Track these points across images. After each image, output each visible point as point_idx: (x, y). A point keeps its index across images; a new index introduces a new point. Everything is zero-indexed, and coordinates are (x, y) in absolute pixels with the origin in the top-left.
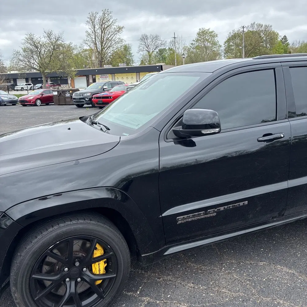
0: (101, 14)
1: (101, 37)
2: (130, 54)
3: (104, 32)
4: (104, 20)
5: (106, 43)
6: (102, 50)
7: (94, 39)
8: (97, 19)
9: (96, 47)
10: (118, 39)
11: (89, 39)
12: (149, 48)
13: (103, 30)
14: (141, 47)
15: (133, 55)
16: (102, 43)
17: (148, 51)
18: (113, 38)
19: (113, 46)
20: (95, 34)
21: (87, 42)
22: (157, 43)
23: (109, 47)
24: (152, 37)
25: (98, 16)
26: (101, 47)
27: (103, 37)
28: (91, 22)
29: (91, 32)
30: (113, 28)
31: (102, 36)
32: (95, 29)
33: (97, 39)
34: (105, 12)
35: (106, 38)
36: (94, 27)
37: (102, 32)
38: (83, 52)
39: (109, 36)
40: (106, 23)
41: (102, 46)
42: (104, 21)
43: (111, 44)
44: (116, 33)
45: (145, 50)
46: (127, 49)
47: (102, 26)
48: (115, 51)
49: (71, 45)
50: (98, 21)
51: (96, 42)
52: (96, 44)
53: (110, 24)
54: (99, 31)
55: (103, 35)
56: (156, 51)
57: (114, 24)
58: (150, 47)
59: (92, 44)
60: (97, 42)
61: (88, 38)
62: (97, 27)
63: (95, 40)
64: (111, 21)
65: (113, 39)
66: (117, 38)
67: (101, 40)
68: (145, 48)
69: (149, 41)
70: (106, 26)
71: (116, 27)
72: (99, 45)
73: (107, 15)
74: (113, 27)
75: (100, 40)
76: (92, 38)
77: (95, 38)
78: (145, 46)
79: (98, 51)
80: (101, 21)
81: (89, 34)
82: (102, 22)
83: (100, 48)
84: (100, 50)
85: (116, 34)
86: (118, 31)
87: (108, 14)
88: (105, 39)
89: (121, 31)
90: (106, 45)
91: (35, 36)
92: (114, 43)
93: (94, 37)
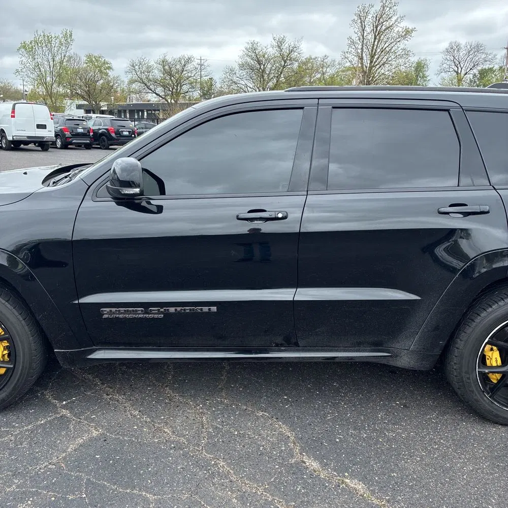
0: (378, 7)
1: (373, 47)
2: (424, 76)
3: (380, 37)
4: (381, 16)
5: (379, 57)
6: (371, 68)
7: (359, 51)
8: (370, 16)
9: (362, 64)
10: (401, 51)
11: (351, 51)
12: (460, 68)
13: (377, 34)
14: (444, 65)
15: (429, 78)
16: (372, 57)
17: (457, 73)
18: (394, 48)
19: (390, 63)
20: (363, 41)
21: (348, 56)
22: (477, 59)
23: (383, 64)
24: (469, 47)
25: (372, 11)
26: (370, 64)
27: (375, 48)
28: (359, 21)
29: (357, 38)
30: (396, 32)
31: (374, 45)
32: (364, 33)
33: (364, 50)
34: (387, 4)
35: (380, 48)
36: (363, 30)
37: (375, 39)
38: (343, 71)
39: (386, 46)
40: (384, 24)
41: (371, 62)
42: (381, 20)
43: (387, 59)
44: (398, 40)
45: (451, 70)
46: (420, 67)
47: (377, 27)
48: (394, 71)
49: (326, 61)
50: (370, 20)
51: (362, 54)
52: (362, 59)
53: (391, 24)
54: (371, 37)
55: (376, 43)
56: (472, 72)
57: (399, 25)
58: (462, 65)
59: (355, 59)
60: (364, 55)
61: (350, 49)
62: (368, 29)
63: (362, 52)
64: (394, 19)
65: (392, 51)
66: (400, 49)
67: (372, 51)
68: (453, 67)
69: (461, 54)
70: (384, 28)
71: (400, 30)
72: (366, 61)
73: (388, 9)
74: (396, 29)
75: (370, 51)
76: (357, 49)
77: (362, 49)
78: (453, 64)
79: (363, 71)
80: (377, 19)
81: (353, 43)
82: (379, 21)
83: (368, 65)
84: (368, 68)
85: (399, 41)
86: (404, 37)
87: (390, 8)
88: (378, 50)
89: (409, 37)
90: (380, 59)
91: (259, 44)
92: (393, 57)
93: (360, 47)
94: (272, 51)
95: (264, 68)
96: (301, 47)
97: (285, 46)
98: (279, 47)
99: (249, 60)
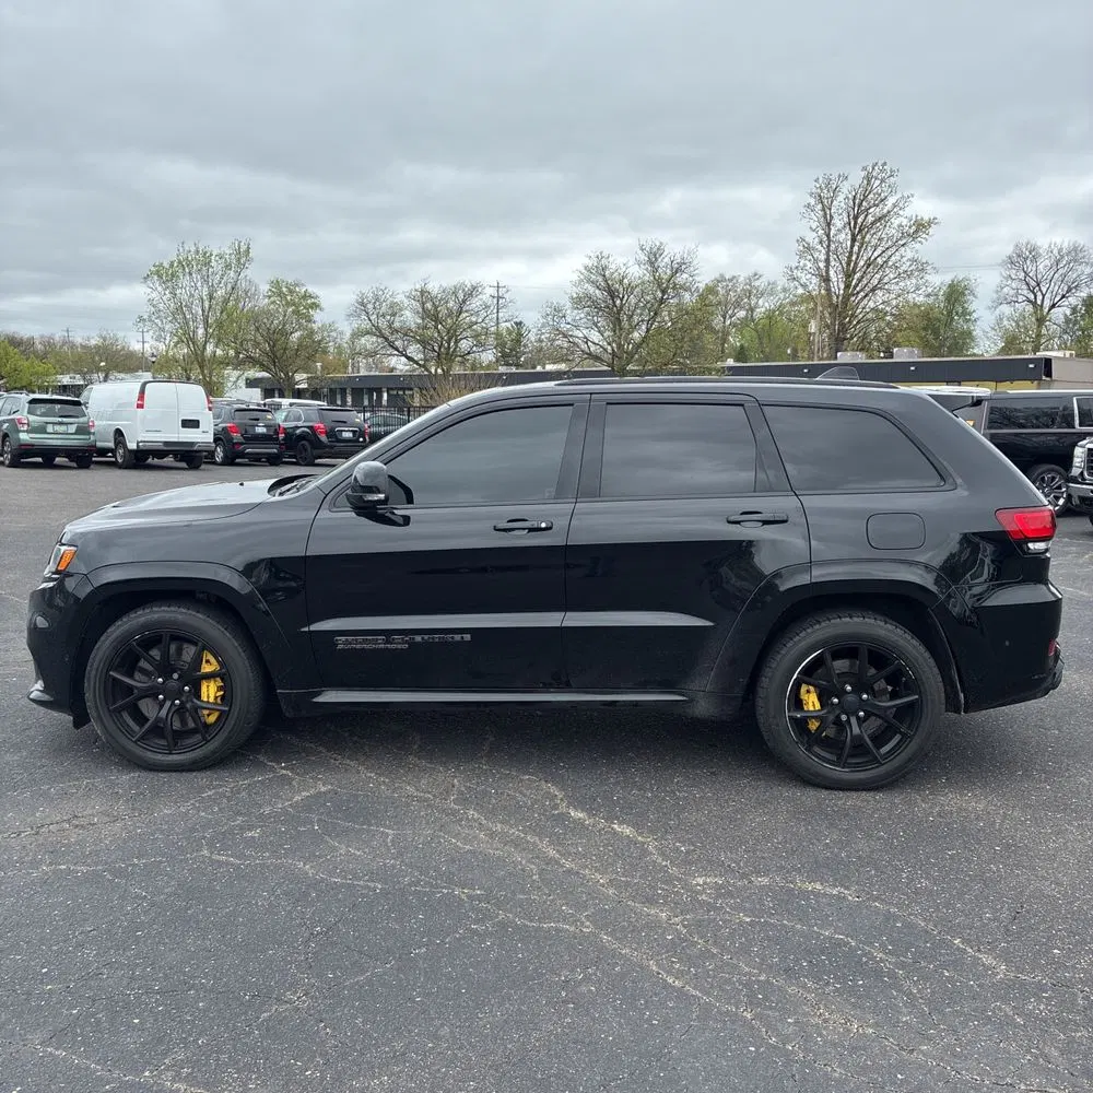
0: (856, 178)
1: (850, 257)
2: (965, 313)
3: (863, 238)
4: (865, 197)
5: (862, 277)
6: (846, 298)
7: (822, 265)
8: (841, 197)
9: (828, 290)
10: (908, 264)
11: (805, 265)
12: (1039, 294)
13: (858, 232)
14: (1005, 290)
15: (975, 315)
16: (849, 275)
17: (1034, 303)
18: (893, 258)
19: (886, 287)
20: (829, 246)
21: (799, 274)
22: (1074, 276)
23: (873, 290)
24: (1055, 252)
25: (845, 188)
26: (844, 290)
27: (854, 258)
28: (820, 206)
29: (817, 240)
30: (895, 225)
31: (851, 253)
32: (830, 229)
33: (833, 263)
34: (874, 174)
35: (865, 258)
36: (829, 225)
37: (854, 240)
38: (793, 304)
39: (876, 254)
40: (870, 211)
41: (847, 286)
42: (864, 204)
43: (880, 280)
44: (902, 243)
45: (1021, 298)
46: (956, 295)
47: (856, 218)
48: (894, 302)
49: (757, 283)
50: (842, 204)
51: (827, 271)
52: (827, 280)
53: (885, 211)
54: (844, 237)
55: (856, 249)
56: (1065, 302)
57: (901, 212)
58: (1044, 290)
59: (814, 281)
60: (832, 273)
61: (802, 262)
62: (838, 223)
63: (827, 267)
64: (891, 201)
65: (890, 263)
66: (904, 259)
67: (848, 264)
68: (1025, 292)
69: (1041, 267)
70: (870, 219)
71: (905, 222)
72: (837, 283)
73: (878, 182)
74: (896, 222)
75: (845, 266)
76: (816, 261)
77: (827, 261)
78: (1025, 287)
79: (831, 305)
80: (857, 201)
81: (809, 248)
82: (859, 207)
83: (842, 292)
84: (840, 298)
85: (903, 245)
86: (914, 236)
87: (882, 181)
88: (862, 263)
89: (924, 236)
90: (865, 281)
92: (892, 276)
93: (823, 257)
94: (636, 272)
95: (622, 305)
96: (695, 262)
97: (663, 262)
98: (652, 263)
99: (591, 290)
